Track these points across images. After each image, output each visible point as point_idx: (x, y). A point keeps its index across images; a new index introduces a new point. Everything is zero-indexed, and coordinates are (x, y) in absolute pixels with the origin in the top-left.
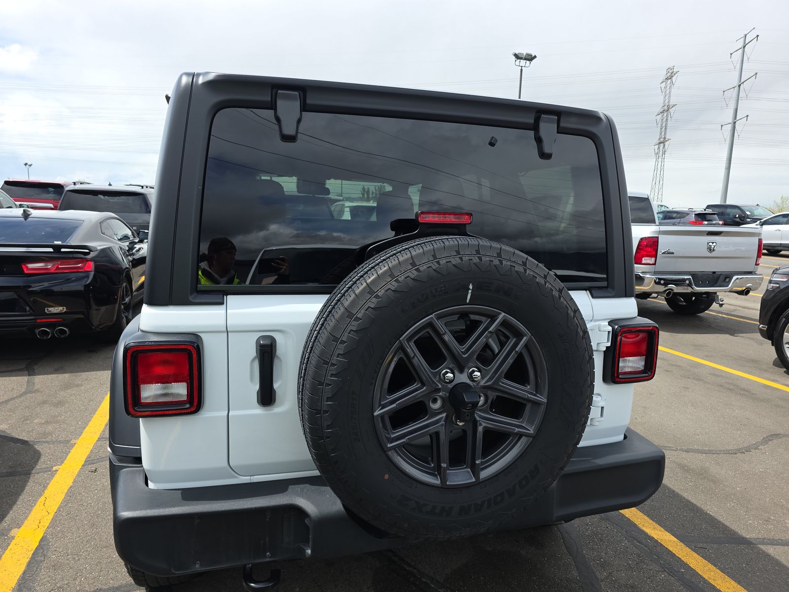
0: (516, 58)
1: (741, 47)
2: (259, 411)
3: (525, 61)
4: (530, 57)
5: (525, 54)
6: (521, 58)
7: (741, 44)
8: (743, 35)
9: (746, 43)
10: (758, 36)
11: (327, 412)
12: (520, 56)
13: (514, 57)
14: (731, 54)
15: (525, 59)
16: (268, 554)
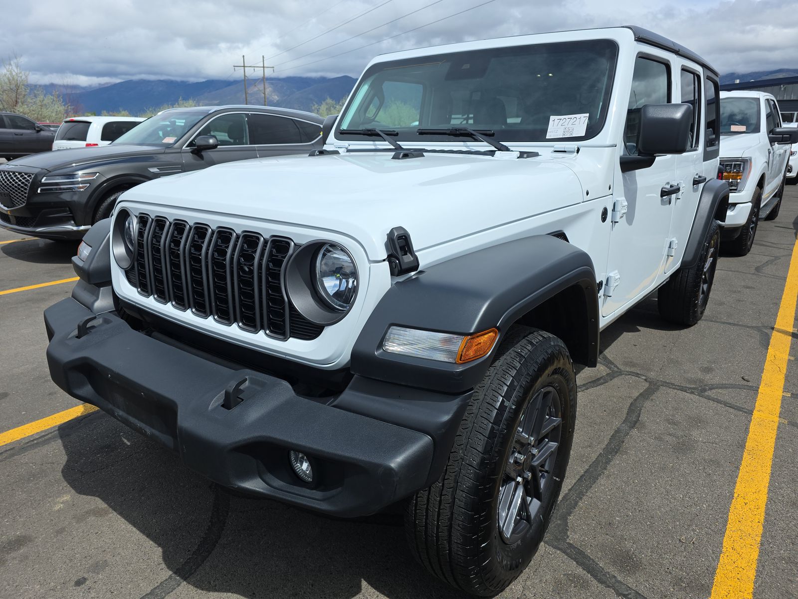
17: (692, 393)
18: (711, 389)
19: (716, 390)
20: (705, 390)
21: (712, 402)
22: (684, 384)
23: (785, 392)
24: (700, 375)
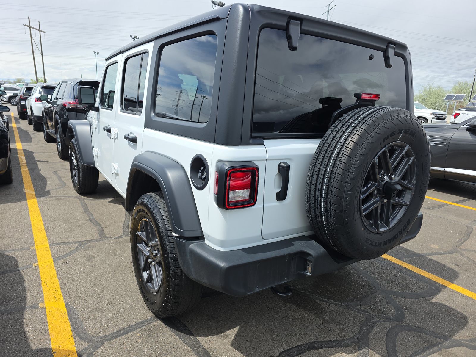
0: (213, 3)
1: (327, 11)
2: (277, 203)
3: (219, 6)
4: (221, 4)
5: (218, 2)
6: (216, 4)
7: (327, 10)
8: (328, 5)
9: (330, 9)
10: (335, 5)
11: (347, 197)
12: (215, 3)
13: (212, 3)
14: (322, 15)
15: (219, 5)
16: (286, 278)
17: (84, 241)
18: (77, 247)
19: (74, 248)
20: (80, 245)
21: (71, 241)
22: (92, 244)
23: (37, 266)
24: (90, 252)
